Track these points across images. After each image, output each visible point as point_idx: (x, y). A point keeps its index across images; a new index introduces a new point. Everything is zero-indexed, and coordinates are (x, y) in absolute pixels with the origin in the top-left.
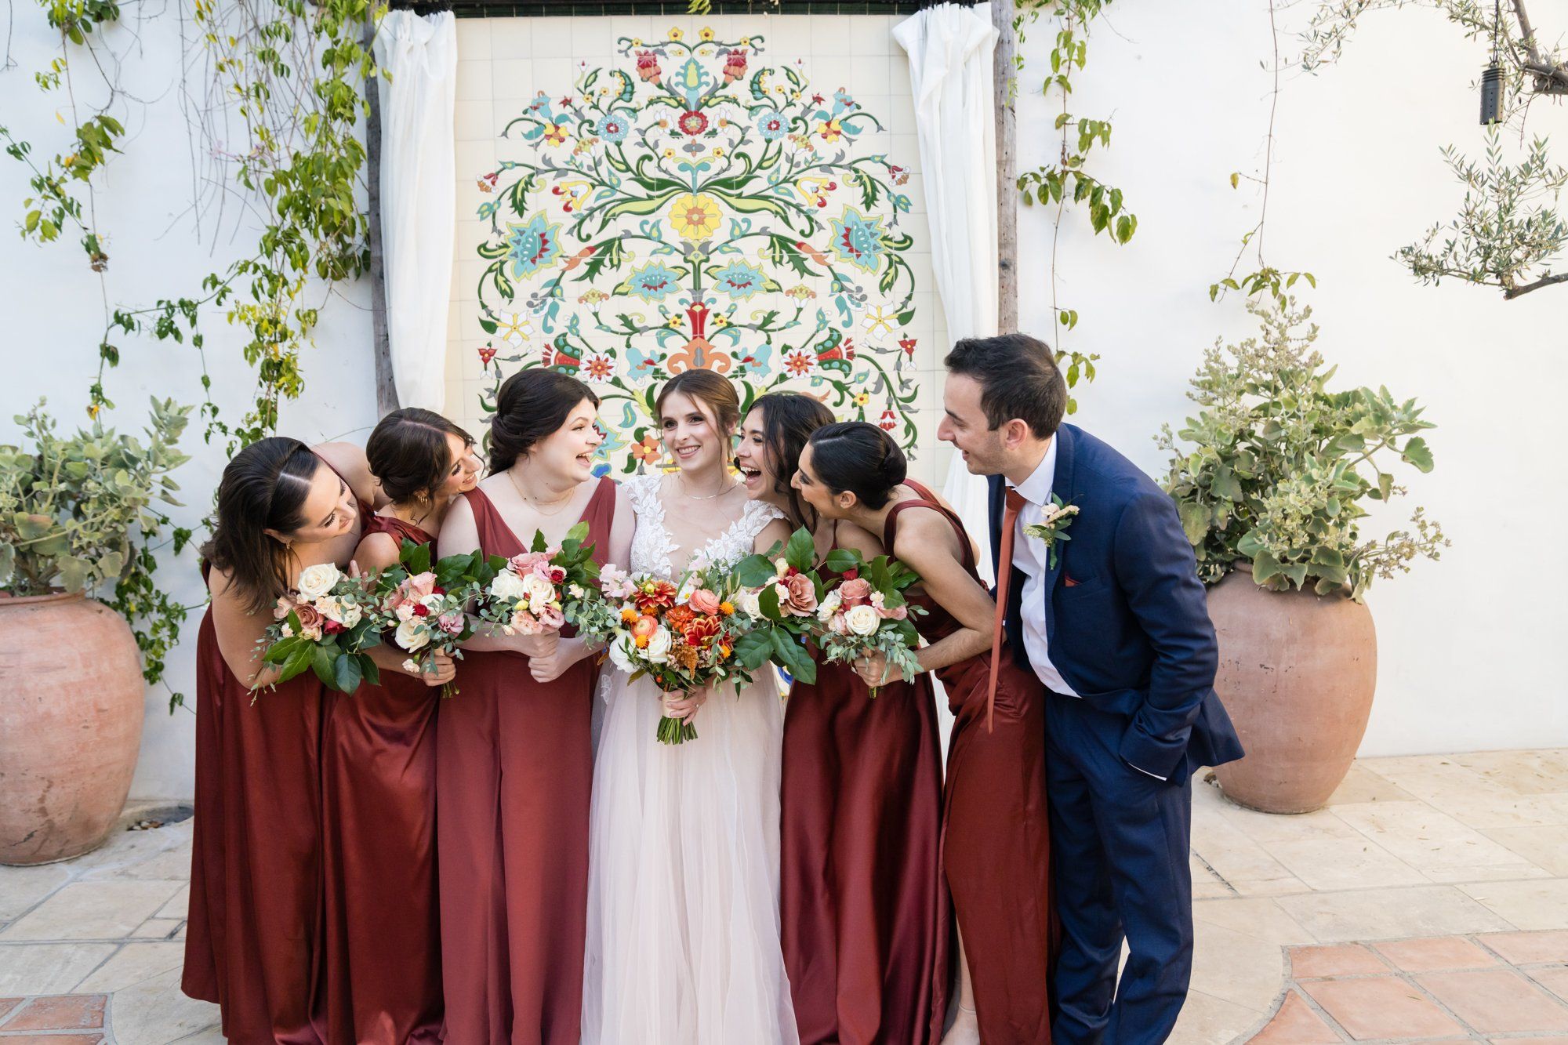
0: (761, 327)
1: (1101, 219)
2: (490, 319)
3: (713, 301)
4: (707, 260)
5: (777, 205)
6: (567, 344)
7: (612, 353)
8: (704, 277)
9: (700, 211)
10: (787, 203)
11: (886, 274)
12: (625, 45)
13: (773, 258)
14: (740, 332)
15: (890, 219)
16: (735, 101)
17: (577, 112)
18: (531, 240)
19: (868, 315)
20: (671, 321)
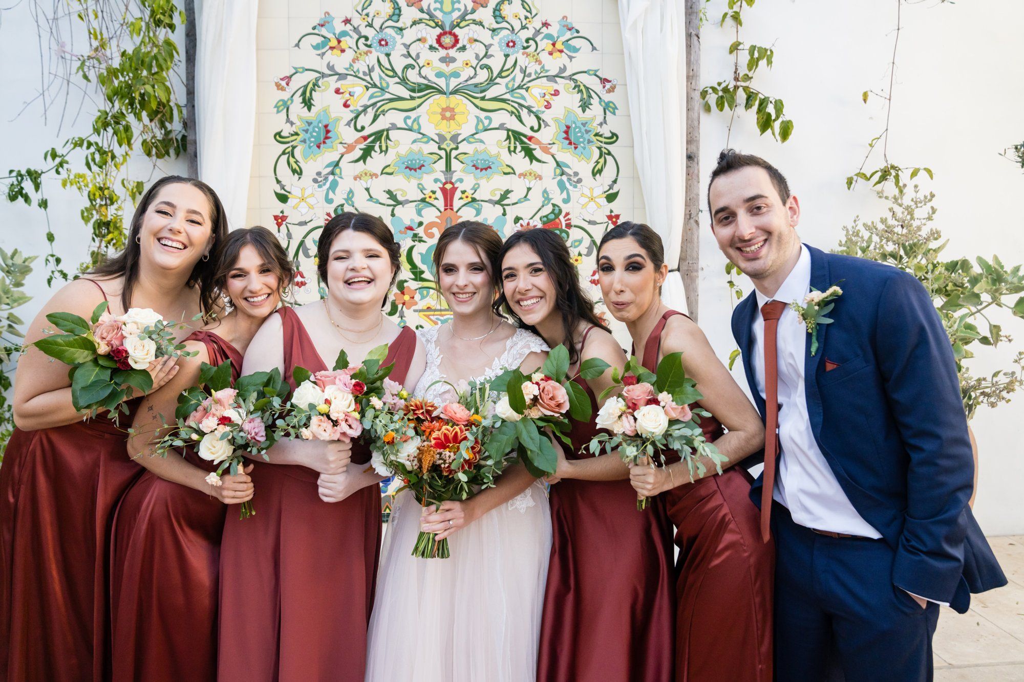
0: (498, 202)
1: (765, 124)
2: (283, 192)
3: (461, 181)
4: (457, 148)
5: (512, 106)
8: (454, 162)
9: (452, 110)
10: (520, 104)
11: (597, 162)
13: (509, 148)
14: (482, 206)
15: (601, 119)
16: (481, 24)
17: (356, 30)
18: (317, 129)
19: (583, 195)
20: (427, 196)
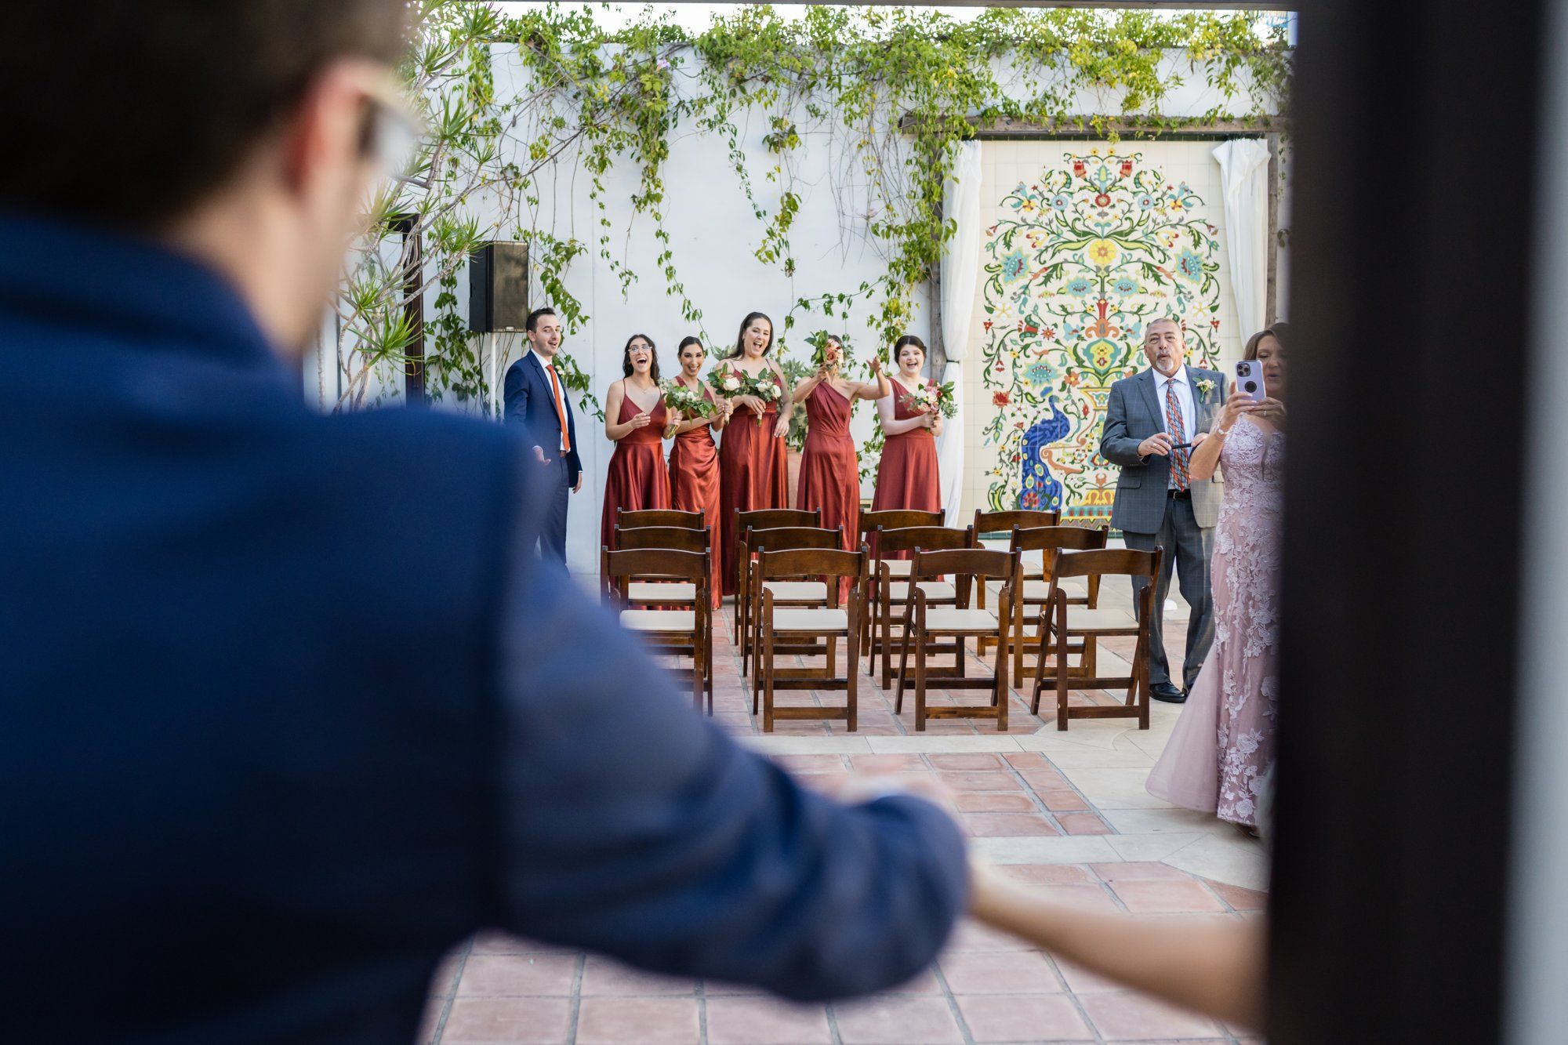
0: (1136, 313)
2: (990, 306)
3: (1111, 298)
4: (1108, 276)
5: (1146, 246)
6: (1031, 320)
7: (1056, 325)
8: (1106, 285)
9: (1105, 249)
10: (1152, 245)
11: (1205, 284)
12: (1067, 157)
13: (1144, 275)
14: (1125, 315)
15: (1208, 254)
16: (1126, 189)
17: (1041, 194)
18: (1014, 263)
19: (1194, 307)
20: (1088, 309)
